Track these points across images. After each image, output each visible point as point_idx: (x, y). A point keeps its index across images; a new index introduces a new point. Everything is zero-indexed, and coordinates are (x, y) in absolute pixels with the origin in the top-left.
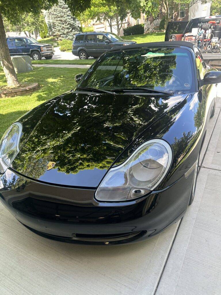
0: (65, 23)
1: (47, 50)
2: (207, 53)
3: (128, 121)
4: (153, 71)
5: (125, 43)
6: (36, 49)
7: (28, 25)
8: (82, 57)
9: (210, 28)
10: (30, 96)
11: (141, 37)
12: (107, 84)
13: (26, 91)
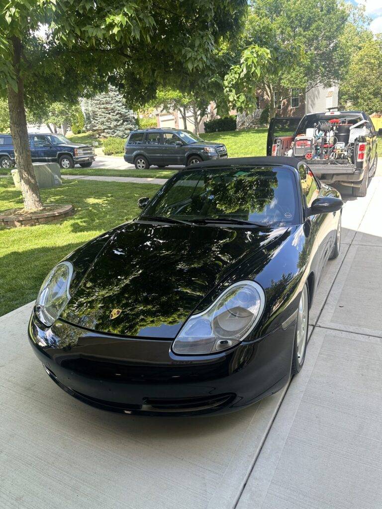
0: (113, 112)
1: (85, 154)
2: (329, 164)
3: (212, 261)
4: (248, 190)
5: (207, 145)
6: (66, 152)
7: (54, 114)
8: (139, 165)
9: (332, 129)
10: (60, 225)
11: (232, 136)
12: (181, 210)
13: (54, 217)
